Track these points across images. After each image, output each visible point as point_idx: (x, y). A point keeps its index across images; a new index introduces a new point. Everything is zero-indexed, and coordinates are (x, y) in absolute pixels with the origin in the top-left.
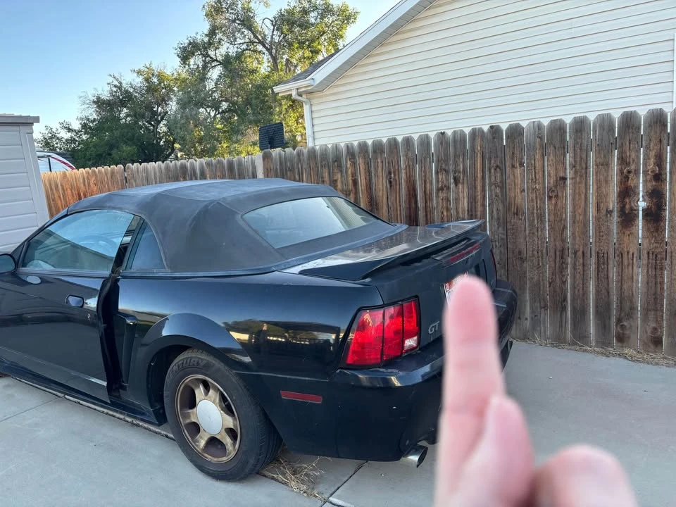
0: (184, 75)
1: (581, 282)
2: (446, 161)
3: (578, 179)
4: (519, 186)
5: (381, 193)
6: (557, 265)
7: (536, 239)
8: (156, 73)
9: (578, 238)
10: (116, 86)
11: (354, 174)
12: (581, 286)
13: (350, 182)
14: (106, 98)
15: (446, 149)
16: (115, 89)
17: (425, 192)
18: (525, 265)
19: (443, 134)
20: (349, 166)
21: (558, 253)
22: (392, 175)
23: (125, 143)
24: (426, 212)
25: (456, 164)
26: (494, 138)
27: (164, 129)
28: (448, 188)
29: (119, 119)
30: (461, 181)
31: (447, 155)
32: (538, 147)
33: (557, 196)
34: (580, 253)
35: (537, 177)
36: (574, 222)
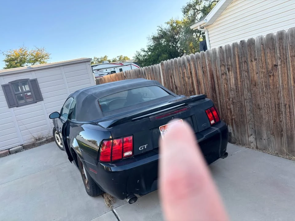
0: (186, 20)
1: (290, 122)
2: (224, 60)
3: (283, 65)
4: (255, 71)
5: (200, 77)
6: (277, 112)
7: (266, 98)
8: (175, 22)
9: (286, 98)
10: (160, 30)
11: (190, 69)
12: (289, 123)
13: (189, 73)
14: (156, 36)
15: (223, 55)
16: (160, 32)
17: (217, 76)
18: (261, 112)
19: (221, 47)
20: (188, 66)
21: (276, 106)
22: (204, 69)
23: (164, 53)
24: (218, 86)
25: (228, 62)
26: (242, 47)
27: (179, 45)
28: (226, 74)
29: (162, 44)
30: (230, 70)
31: (223, 57)
32: (262, 49)
33: (273, 75)
34: (287, 106)
35: (263, 66)
36: (283, 89)
